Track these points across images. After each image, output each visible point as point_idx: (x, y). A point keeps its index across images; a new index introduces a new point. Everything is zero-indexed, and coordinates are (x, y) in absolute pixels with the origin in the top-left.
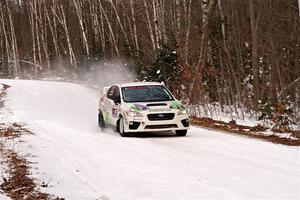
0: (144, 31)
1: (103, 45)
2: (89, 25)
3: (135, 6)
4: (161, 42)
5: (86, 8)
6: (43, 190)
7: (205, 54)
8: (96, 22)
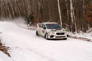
0: (26, 11)
1: (17, 14)
2: (14, 10)
3: (24, 6)
4: (30, 14)
5: (13, 6)
6: (4, 45)
7: (40, 16)
8: (16, 9)
